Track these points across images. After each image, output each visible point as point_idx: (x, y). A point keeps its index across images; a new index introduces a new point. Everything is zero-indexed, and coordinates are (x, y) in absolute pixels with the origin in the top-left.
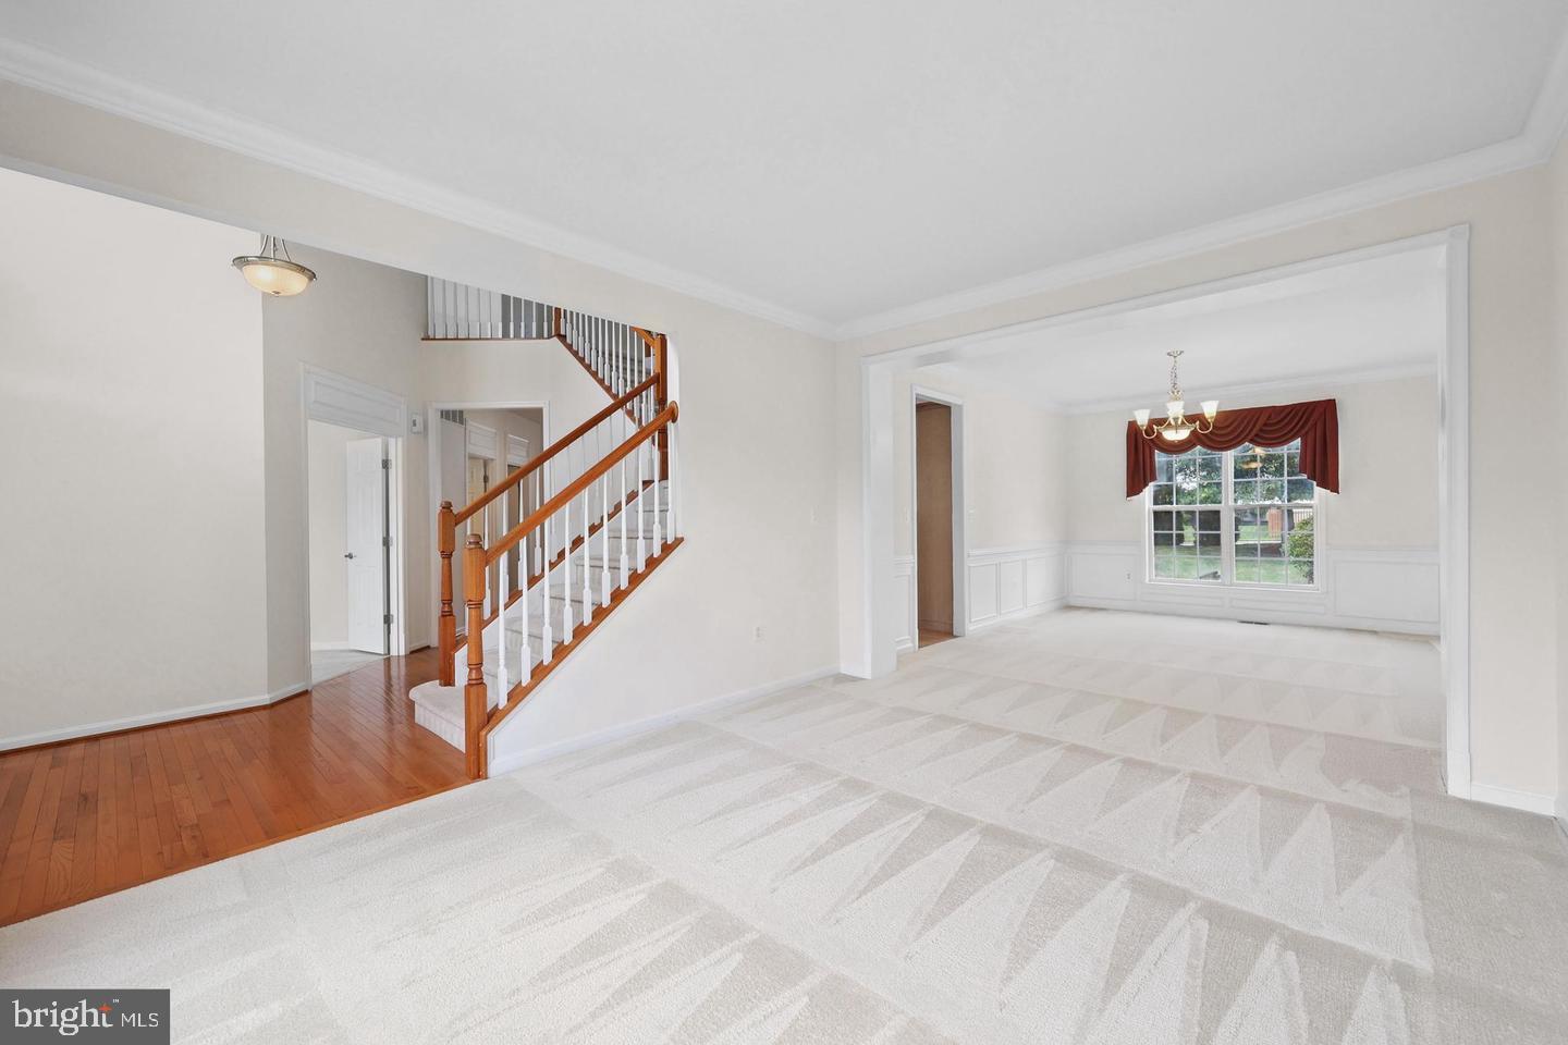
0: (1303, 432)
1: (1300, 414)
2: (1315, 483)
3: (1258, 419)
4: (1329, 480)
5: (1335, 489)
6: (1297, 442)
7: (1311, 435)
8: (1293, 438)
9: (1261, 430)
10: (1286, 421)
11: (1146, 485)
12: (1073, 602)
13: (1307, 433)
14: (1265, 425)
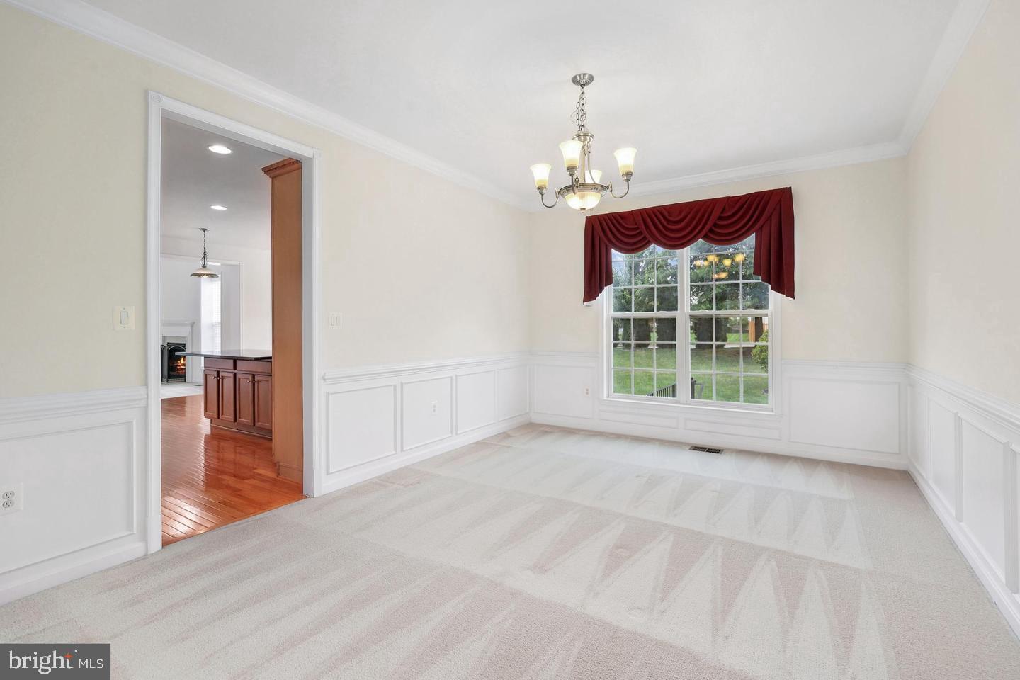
0: (757, 227)
1: (755, 205)
2: (770, 286)
3: (711, 212)
4: (784, 283)
5: (790, 293)
6: (751, 240)
7: (766, 231)
8: (745, 234)
9: (715, 225)
10: (739, 215)
11: (601, 290)
12: (537, 419)
13: (761, 228)
14: (720, 218)
